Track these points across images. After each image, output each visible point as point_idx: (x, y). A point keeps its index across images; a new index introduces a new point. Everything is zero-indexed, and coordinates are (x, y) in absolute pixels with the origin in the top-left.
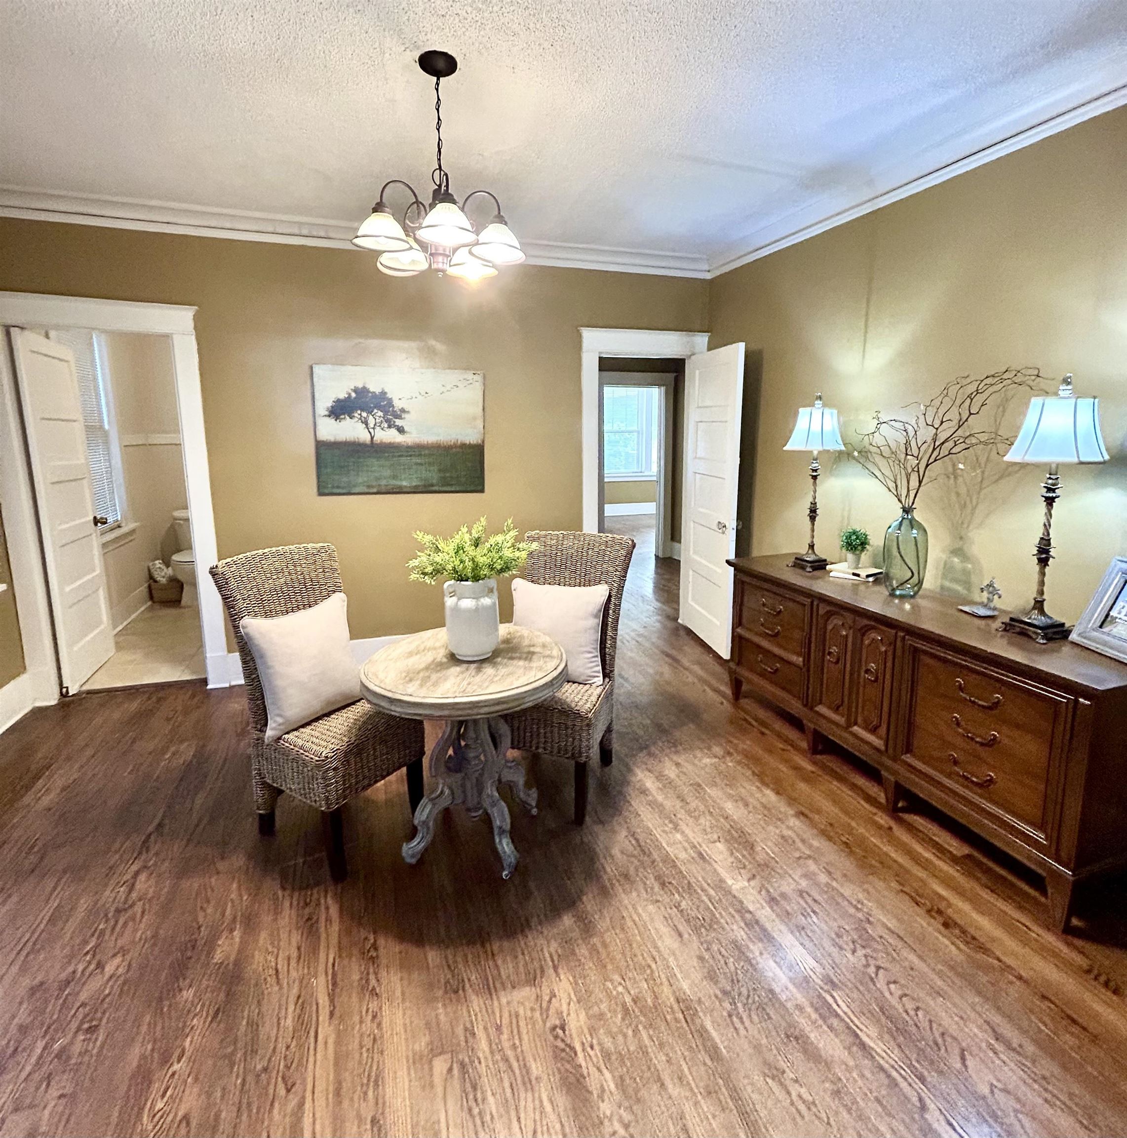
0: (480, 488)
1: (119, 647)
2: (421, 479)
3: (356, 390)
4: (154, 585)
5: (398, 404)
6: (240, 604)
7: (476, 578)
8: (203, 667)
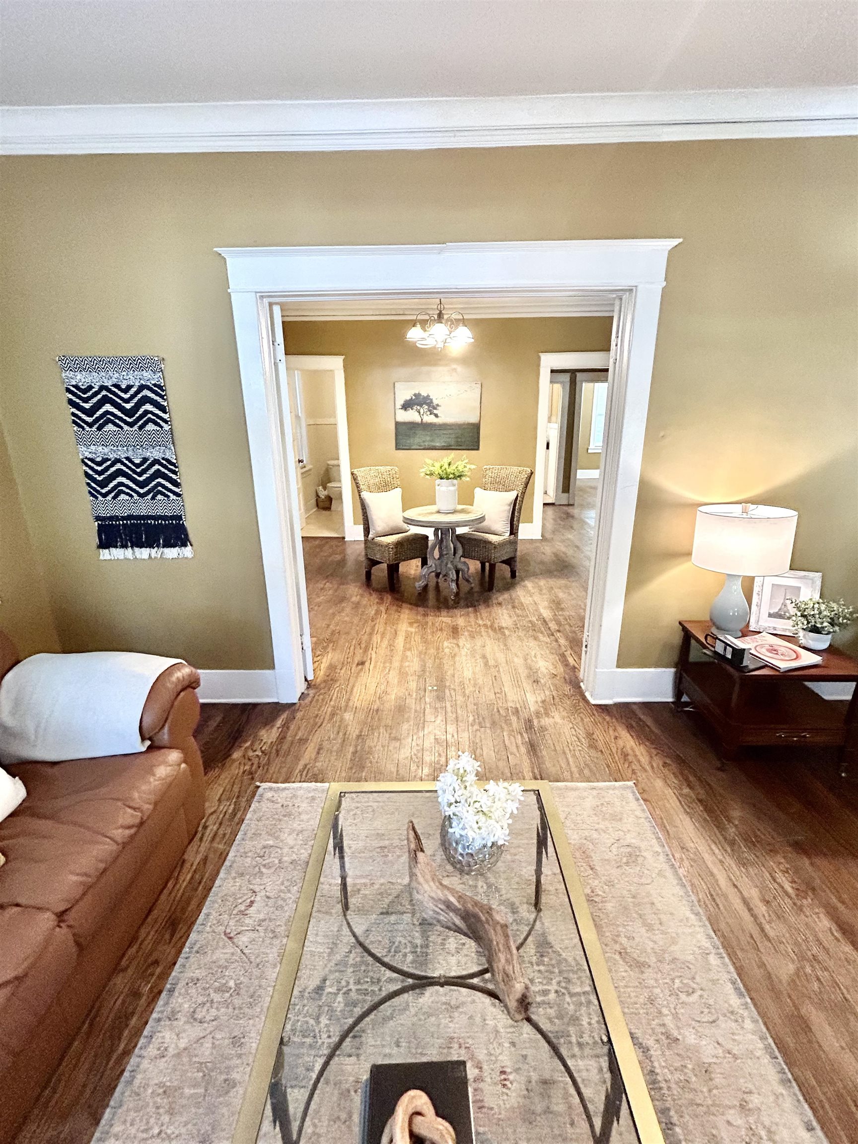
0: (476, 448)
1: (307, 524)
2: (445, 442)
3: (415, 395)
4: (319, 499)
5: (435, 402)
6: (362, 487)
7: (448, 478)
8: (344, 531)
